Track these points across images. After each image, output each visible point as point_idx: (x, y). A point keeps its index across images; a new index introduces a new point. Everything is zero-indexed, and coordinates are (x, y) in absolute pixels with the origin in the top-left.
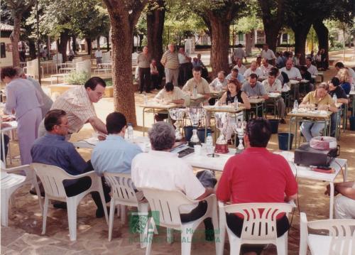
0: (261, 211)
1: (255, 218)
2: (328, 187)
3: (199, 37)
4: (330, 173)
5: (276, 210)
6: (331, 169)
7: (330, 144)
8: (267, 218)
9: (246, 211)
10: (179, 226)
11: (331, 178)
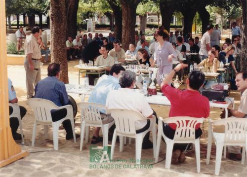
0: (187, 122)
1: (183, 126)
2: (224, 112)
3: (98, 17)
4: (225, 104)
5: (196, 121)
6: (225, 101)
7: (224, 86)
8: (190, 126)
9: (178, 122)
10: (134, 135)
11: (225, 106)
